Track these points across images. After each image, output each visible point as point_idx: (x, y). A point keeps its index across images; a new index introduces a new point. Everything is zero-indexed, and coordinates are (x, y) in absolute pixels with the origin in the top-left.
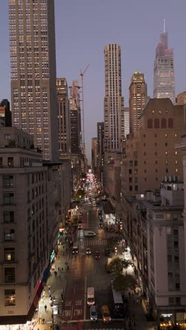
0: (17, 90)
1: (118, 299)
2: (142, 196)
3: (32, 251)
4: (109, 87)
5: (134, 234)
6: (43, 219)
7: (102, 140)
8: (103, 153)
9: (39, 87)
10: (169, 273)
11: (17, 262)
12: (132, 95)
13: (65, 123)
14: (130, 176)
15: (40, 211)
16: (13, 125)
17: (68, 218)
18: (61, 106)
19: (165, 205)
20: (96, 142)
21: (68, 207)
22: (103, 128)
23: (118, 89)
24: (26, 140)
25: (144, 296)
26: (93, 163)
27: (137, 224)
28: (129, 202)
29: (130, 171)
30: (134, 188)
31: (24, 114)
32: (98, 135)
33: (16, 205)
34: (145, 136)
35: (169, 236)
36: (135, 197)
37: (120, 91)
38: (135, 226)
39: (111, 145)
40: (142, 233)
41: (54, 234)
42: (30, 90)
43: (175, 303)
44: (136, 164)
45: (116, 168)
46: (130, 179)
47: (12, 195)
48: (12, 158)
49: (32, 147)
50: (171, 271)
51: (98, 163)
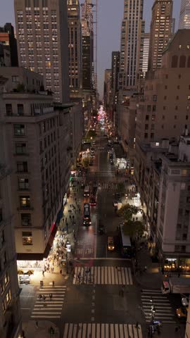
0: (21, 12)
1: (126, 242)
2: (157, 144)
3: (46, 199)
4: (129, 7)
5: (145, 183)
6: (56, 165)
7: (117, 74)
8: (117, 91)
9: (47, 9)
10: (178, 225)
11: (33, 209)
12: (154, 18)
13: (76, 54)
14: (147, 122)
15: (53, 159)
16: (20, 65)
17: (80, 161)
18: (72, 32)
19: (182, 160)
20: (109, 74)
21: (79, 149)
22: (118, 60)
23: (139, 10)
24: (35, 82)
25: (151, 239)
26: (105, 98)
27: (150, 174)
28: (143, 151)
29: (147, 117)
30: (149, 135)
31: (30, 44)
32: (113, 66)
33: (28, 155)
34: (167, 76)
35: (182, 191)
36: (149, 145)
37: (142, 12)
38: (147, 175)
39: (126, 80)
40: (154, 184)
41: (66, 178)
42: (36, 13)
43: (180, 250)
44: (154, 110)
45: (131, 111)
46: (147, 126)
47: (24, 145)
48: (22, 105)
49: (42, 89)
50: (179, 223)
51: (110, 100)
